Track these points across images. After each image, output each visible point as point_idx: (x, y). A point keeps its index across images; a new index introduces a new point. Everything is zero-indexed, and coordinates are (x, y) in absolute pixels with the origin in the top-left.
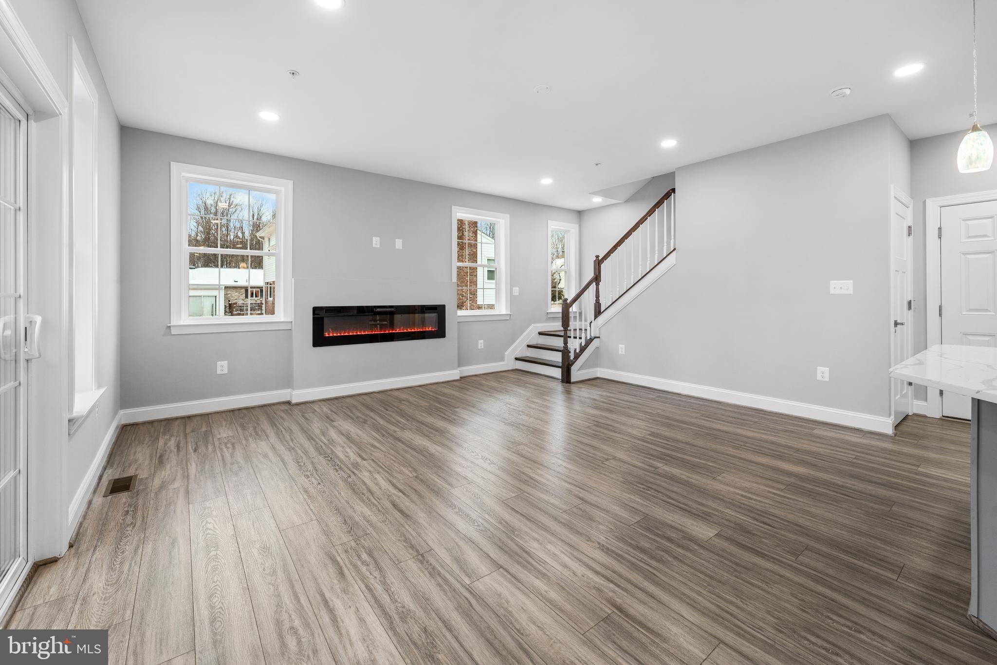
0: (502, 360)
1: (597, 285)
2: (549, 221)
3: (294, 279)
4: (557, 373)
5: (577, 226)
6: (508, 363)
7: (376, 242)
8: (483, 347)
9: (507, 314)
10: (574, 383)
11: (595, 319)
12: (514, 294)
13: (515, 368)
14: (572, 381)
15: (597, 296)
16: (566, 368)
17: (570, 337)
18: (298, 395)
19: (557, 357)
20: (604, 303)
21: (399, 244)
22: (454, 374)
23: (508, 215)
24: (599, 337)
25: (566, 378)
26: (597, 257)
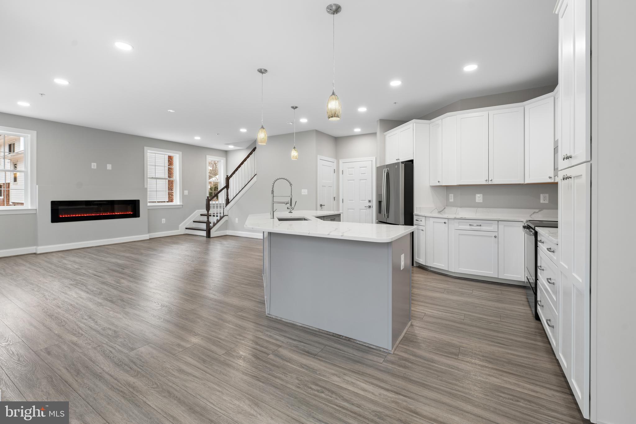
0: (178, 229)
1: (227, 190)
2: (207, 156)
3: (38, 186)
4: (204, 233)
5: (225, 158)
6: (181, 230)
7: (94, 165)
8: (165, 222)
9: (181, 205)
10: (212, 238)
11: (226, 207)
12: (185, 194)
13: (185, 233)
14: (211, 237)
15: (227, 195)
16: (208, 231)
17: (211, 216)
18: (40, 249)
19: (204, 226)
20: (230, 198)
21: (109, 167)
22: (146, 237)
23: (181, 152)
24: (228, 215)
25: (208, 235)
26: (227, 176)
